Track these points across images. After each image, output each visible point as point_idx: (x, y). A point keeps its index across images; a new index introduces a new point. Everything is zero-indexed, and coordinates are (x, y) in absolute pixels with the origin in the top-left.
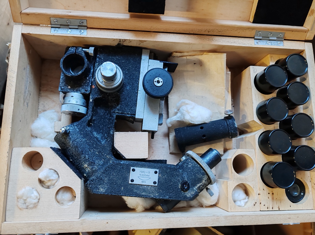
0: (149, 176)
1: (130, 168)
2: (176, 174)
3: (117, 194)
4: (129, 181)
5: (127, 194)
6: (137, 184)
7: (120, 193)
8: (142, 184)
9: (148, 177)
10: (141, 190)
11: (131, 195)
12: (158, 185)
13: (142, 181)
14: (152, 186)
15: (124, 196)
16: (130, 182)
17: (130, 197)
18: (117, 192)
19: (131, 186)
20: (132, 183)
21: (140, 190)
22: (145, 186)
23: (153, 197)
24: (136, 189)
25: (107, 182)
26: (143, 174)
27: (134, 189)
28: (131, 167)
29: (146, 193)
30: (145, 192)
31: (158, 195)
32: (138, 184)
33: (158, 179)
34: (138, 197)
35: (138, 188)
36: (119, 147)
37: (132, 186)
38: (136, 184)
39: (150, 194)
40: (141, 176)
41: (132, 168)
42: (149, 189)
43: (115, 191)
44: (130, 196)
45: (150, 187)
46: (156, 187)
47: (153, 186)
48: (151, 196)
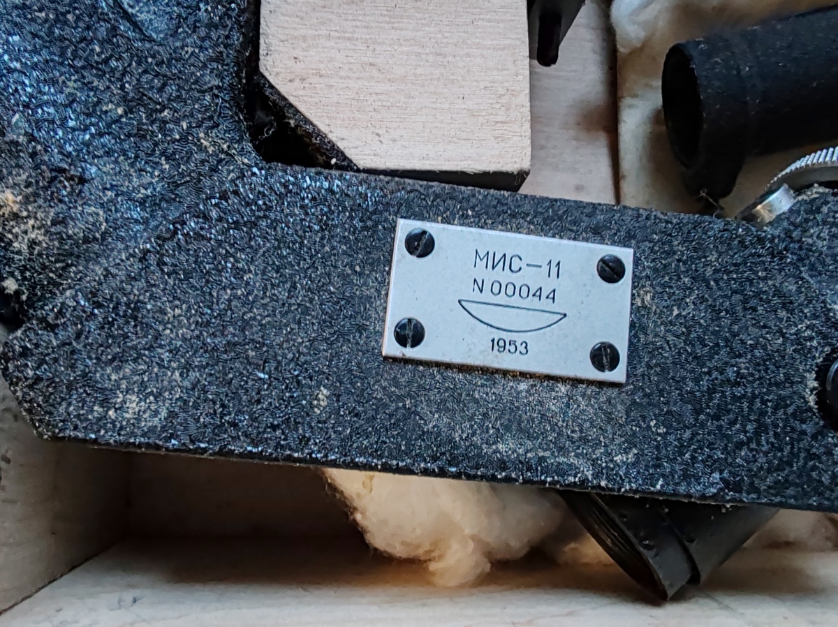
0: (552, 296)
1: (393, 229)
2: (778, 292)
3: (278, 445)
4: (381, 334)
5: (362, 452)
6: (449, 366)
7: (304, 441)
8: (496, 365)
9: (545, 304)
10: (485, 415)
11: (400, 455)
12: (628, 376)
13: (497, 335)
14: (576, 382)
15: (334, 464)
16: (390, 346)
17: (390, 475)
18: (274, 427)
19: (395, 382)
20: (410, 352)
21: (478, 418)
22: (523, 386)
23: (589, 475)
24: (441, 407)
25: (184, 339)
26: (505, 276)
27: (423, 408)
28: (401, 223)
29: (529, 444)
30: (520, 430)
31: (634, 464)
32: (457, 359)
33: (632, 325)
34: (457, 476)
35: (455, 402)
36: (303, 80)
37: (409, 383)
38: (446, 359)
39: (562, 450)
40: (486, 296)
41: (405, 227)
42: (553, 406)
43: (254, 419)
44: (386, 468)
45: (563, 389)
46: (613, 393)
47: (590, 383)
48: (574, 469)
